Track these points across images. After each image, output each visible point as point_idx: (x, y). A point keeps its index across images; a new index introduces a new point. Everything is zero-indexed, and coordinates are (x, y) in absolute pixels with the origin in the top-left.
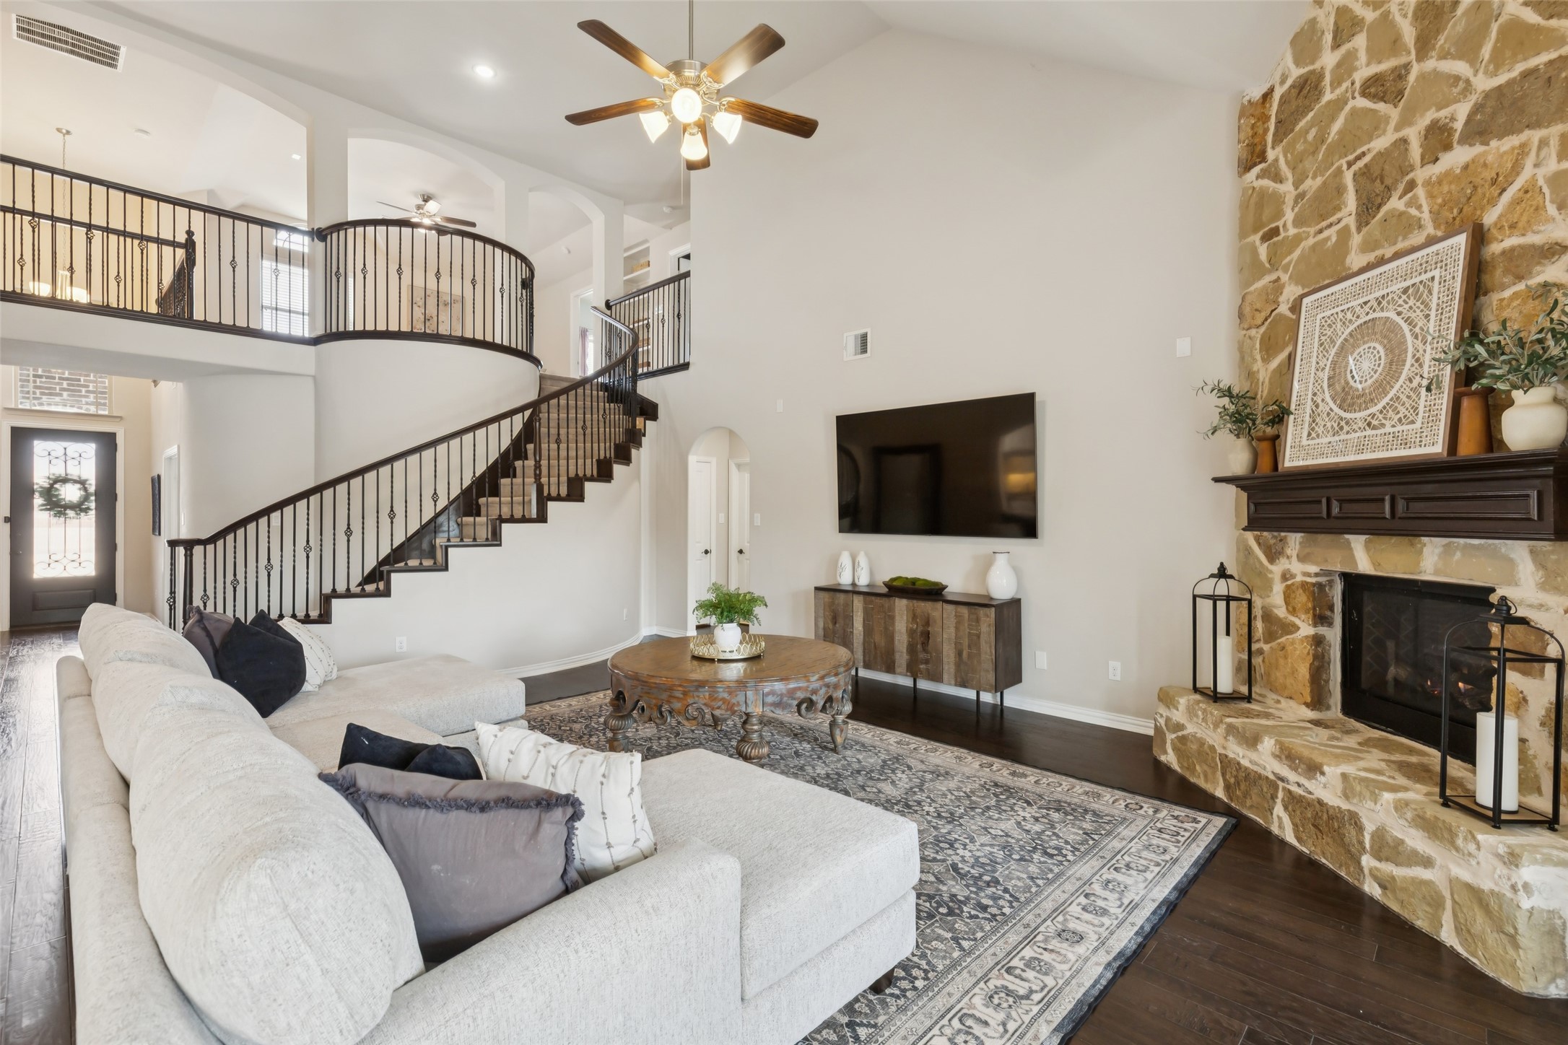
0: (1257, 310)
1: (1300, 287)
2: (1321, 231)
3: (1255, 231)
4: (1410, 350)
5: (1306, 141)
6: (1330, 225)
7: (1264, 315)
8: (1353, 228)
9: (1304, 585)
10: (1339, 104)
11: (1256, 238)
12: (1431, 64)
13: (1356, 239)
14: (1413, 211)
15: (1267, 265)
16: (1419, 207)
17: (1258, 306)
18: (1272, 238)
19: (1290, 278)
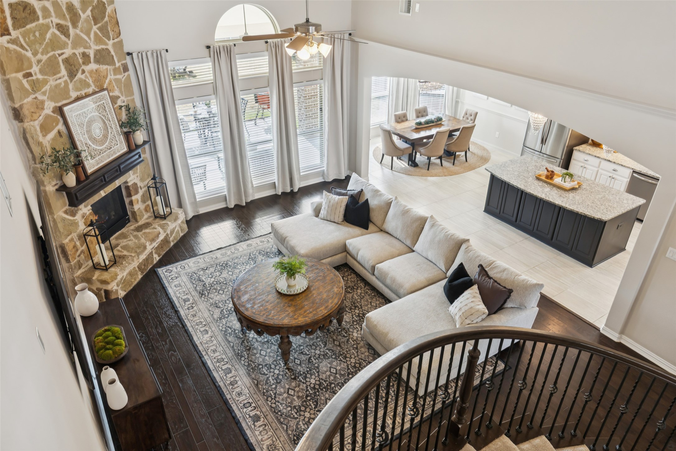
0: (32, 112)
1: (53, 103)
2: (56, 80)
3: (18, 71)
4: (108, 124)
5: (34, 36)
6: (60, 78)
7: (38, 114)
8: (69, 81)
9: (90, 214)
10: (48, 27)
11: (20, 75)
12: (78, 31)
13: (71, 86)
14: (87, 80)
15: (31, 91)
16: (89, 80)
17: (33, 110)
18: (28, 77)
19: (48, 98)
